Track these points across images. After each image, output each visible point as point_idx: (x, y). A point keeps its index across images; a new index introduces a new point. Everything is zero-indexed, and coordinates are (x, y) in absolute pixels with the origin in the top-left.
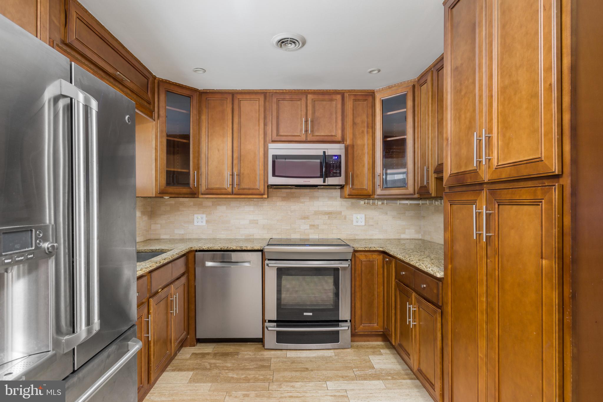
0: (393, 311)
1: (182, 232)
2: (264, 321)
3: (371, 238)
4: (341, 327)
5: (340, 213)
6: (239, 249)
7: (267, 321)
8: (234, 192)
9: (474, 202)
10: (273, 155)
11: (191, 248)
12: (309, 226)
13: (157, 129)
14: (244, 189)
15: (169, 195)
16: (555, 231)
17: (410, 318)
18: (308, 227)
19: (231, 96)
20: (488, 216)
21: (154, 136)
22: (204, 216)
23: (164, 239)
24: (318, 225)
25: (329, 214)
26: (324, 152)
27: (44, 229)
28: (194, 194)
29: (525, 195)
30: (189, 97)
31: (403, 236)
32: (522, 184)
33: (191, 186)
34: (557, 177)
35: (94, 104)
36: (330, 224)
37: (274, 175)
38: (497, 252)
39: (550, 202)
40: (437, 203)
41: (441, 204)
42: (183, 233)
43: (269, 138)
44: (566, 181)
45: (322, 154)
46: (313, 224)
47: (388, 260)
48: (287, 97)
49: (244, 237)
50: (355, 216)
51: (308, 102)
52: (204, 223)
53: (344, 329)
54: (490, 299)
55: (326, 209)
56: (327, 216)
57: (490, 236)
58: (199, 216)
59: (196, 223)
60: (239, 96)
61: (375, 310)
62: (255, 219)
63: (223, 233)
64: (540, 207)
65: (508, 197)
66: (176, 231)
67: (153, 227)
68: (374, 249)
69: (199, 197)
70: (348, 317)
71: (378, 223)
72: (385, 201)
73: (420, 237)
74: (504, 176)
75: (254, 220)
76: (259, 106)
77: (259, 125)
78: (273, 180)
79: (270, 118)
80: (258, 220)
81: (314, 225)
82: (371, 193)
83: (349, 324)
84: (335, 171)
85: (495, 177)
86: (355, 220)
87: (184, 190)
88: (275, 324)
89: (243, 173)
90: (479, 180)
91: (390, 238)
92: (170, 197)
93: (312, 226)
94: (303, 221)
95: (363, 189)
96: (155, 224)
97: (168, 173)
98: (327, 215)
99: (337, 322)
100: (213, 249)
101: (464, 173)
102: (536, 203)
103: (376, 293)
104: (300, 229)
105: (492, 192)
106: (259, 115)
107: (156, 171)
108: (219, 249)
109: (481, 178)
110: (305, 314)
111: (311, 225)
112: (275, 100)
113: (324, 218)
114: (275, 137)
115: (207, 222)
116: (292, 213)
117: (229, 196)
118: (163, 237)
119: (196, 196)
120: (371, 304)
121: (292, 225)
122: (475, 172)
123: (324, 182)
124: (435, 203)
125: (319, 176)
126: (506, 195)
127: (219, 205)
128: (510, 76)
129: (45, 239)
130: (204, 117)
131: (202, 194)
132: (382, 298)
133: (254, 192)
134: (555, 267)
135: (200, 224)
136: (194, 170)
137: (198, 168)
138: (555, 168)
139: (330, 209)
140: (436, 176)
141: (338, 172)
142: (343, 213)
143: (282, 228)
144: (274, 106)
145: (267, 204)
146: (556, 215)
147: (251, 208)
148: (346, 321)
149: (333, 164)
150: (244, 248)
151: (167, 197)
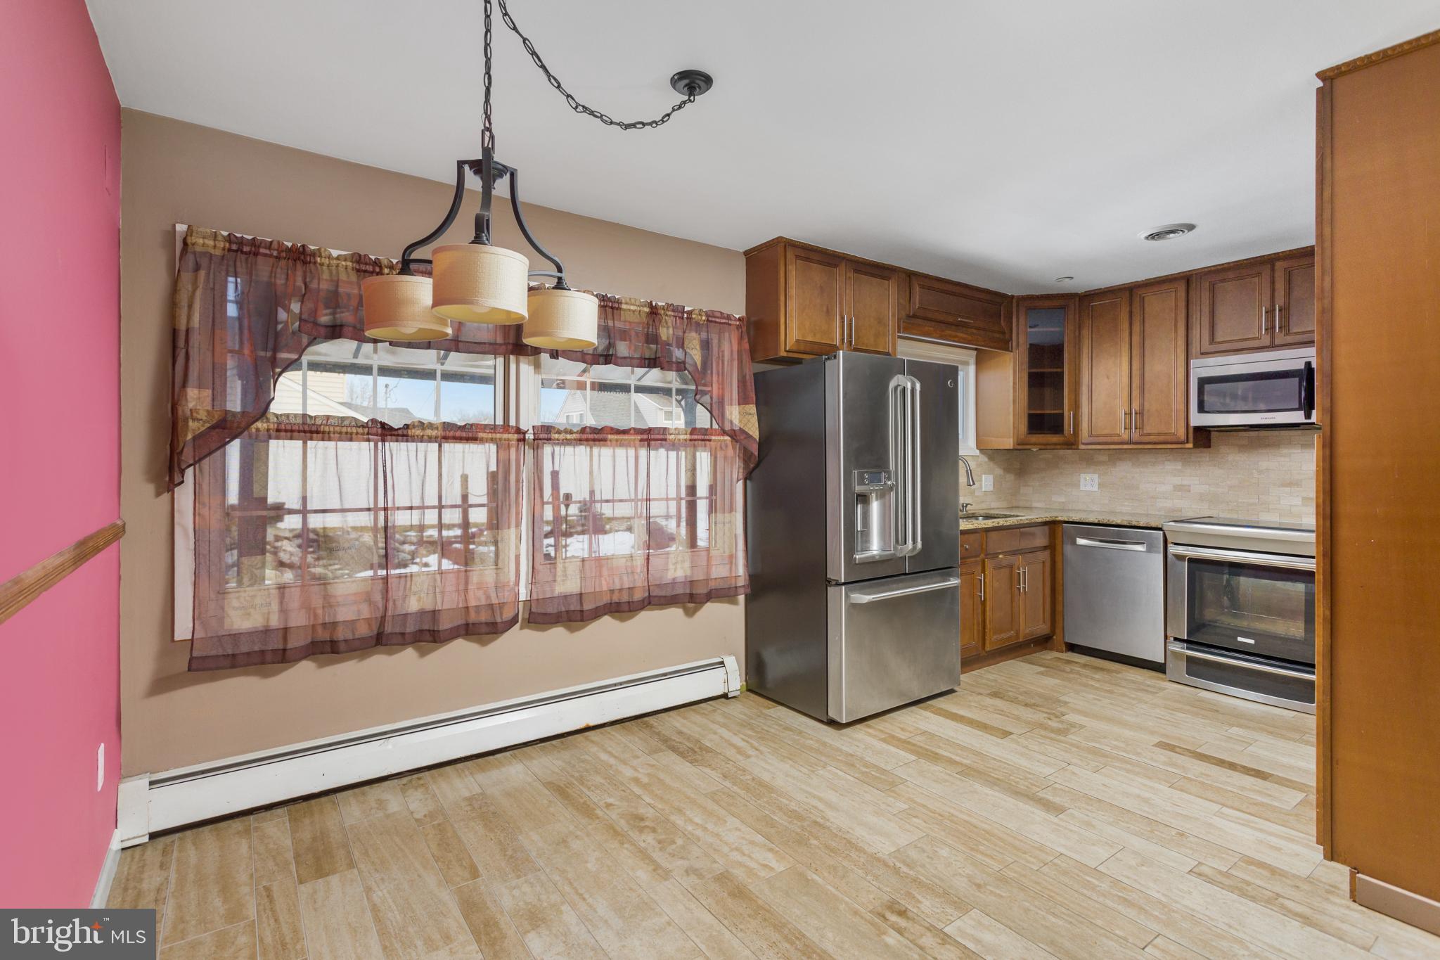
1: (1062, 499)
2: (1167, 637)
6: (1125, 523)
7: (1172, 638)
8: (1133, 440)
10: (1199, 378)
11: (1057, 517)
12: (1301, 500)
13: (1015, 363)
14: (1149, 434)
15: (1038, 446)
18: (1298, 501)
19: (1127, 294)
21: (1011, 372)
22: (1096, 476)
23: (1036, 508)
27: (889, 472)
28: (1071, 444)
30: (1062, 307)
33: (1065, 432)
35: (918, 386)
37: (1201, 409)
42: (1064, 500)
43: (1195, 348)
45: (1302, 367)
48: (1231, 275)
49: (1163, 513)
51: (1277, 275)
52: (1096, 488)
58: (1088, 477)
59: (1082, 488)
60: (1142, 292)
62: (1185, 483)
63: (1126, 504)
66: (1055, 498)
67: (1023, 490)
69: (1080, 448)
75: (1182, 485)
76: (1176, 299)
77: (1176, 331)
78: (1203, 419)
79: (1199, 316)
80: (1189, 486)
87: (1054, 439)
88: (1185, 645)
89: (1148, 410)
92: (1040, 449)
94: (1287, 489)
96: (1025, 486)
97: (1031, 416)
100: (1087, 521)
104: (1279, 504)
106: (1176, 315)
107: (1014, 415)
108: (1096, 521)
110: (1241, 639)
112: (1206, 285)
114: (1206, 347)
115: (1100, 485)
117: (1125, 447)
118: (1035, 505)
119: (1073, 447)
121: (1260, 496)
123: (1308, 417)
125: (1297, 407)
127: (1120, 459)
129: (889, 479)
130: (1085, 333)
131: (1083, 444)
133: (1169, 438)
135: (1089, 488)
136: (1069, 411)
137: (1076, 406)
143: (1240, 500)
144: (1206, 296)
145: (1208, 459)
147: (1179, 466)
150: (1134, 523)
151: (1035, 450)
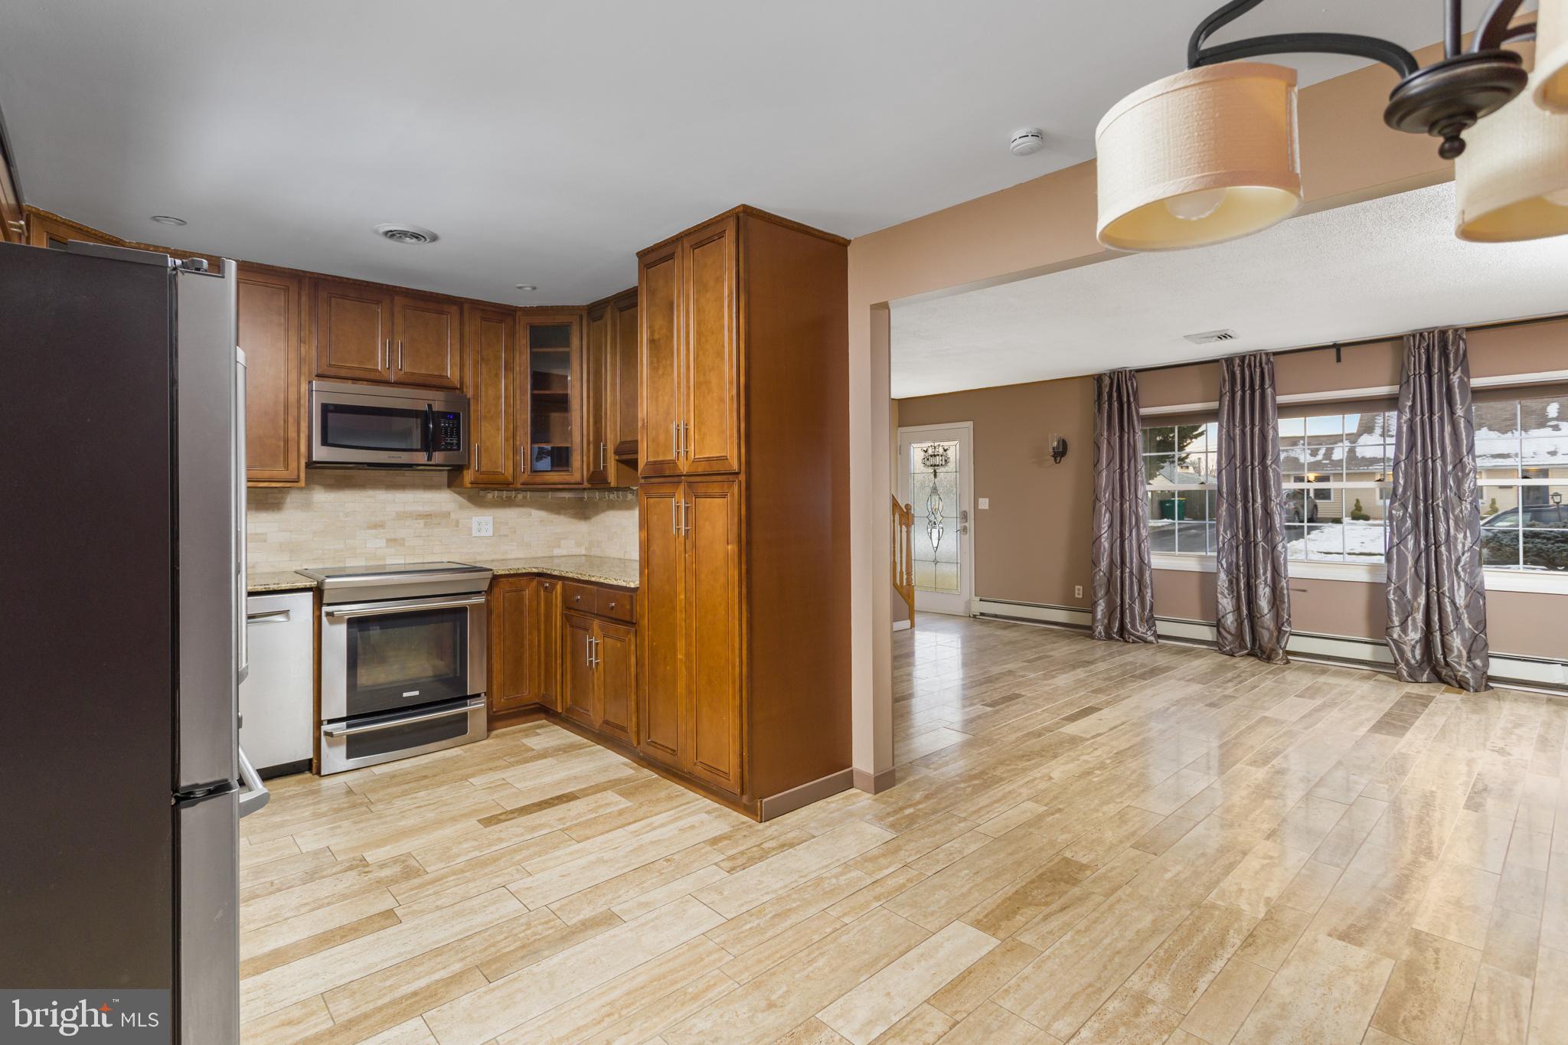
0: (558, 662)
2: (318, 723)
3: (505, 557)
4: (470, 705)
5: (447, 515)
7: (325, 723)
9: (673, 496)
10: (322, 404)
12: (385, 541)
16: (736, 520)
17: (591, 656)
18: (382, 543)
20: (687, 509)
24: (403, 540)
25: (427, 516)
26: (430, 406)
29: (716, 489)
31: (557, 552)
32: (714, 478)
34: (737, 474)
36: (428, 536)
37: (325, 442)
38: (695, 546)
39: (733, 495)
40: (612, 496)
41: (618, 497)
43: (309, 368)
44: (742, 477)
45: (426, 408)
46: (393, 536)
47: (547, 585)
50: (475, 520)
51: (396, 309)
53: (476, 709)
54: (688, 594)
55: (421, 509)
56: (422, 522)
57: (688, 530)
61: (526, 671)
64: (726, 499)
65: (703, 490)
68: (524, 571)
70: (481, 687)
71: (515, 532)
72: (550, 493)
73: (583, 552)
74: (700, 470)
75: (257, 534)
76: (287, 302)
77: (286, 340)
78: (321, 453)
79: (313, 329)
80: (266, 534)
81: (395, 540)
82: (510, 479)
83: (484, 698)
84: (449, 441)
85: (692, 470)
86: (475, 527)
88: (345, 723)
90: (678, 473)
91: (536, 555)
93: (392, 541)
94: (373, 531)
95: (495, 473)
98: (423, 518)
99: (463, 699)
101: (662, 462)
102: (724, 496)
103: (527, 643)
104: (366, 547)
105: (690, 484)
106: (287, 320)
109: (680, 470)
110: (405, 695)
111: (388, 540)
112: (324, 295)
113: (416, 525)
114: (323, 367)
116: (347, 517)
120: (518, 661)
121: (347, 541)
122: (673, 463)
123: (430, 459)
124: (609, 497)
125: (419, 447)
126: (701, 489)
128: (704, 374)
132: (536, 649)
133: (276, 474)
134: (736, 549)
138: (735, 467)
139: (428, 509)
140: (617, 457)
141: (455, 442)
142: (453, 516)
143: (326, 547)
144: (323, 308)
146: (736, 507)
148: (478, 695)
149: (446, 427)
150: (272, 587)
